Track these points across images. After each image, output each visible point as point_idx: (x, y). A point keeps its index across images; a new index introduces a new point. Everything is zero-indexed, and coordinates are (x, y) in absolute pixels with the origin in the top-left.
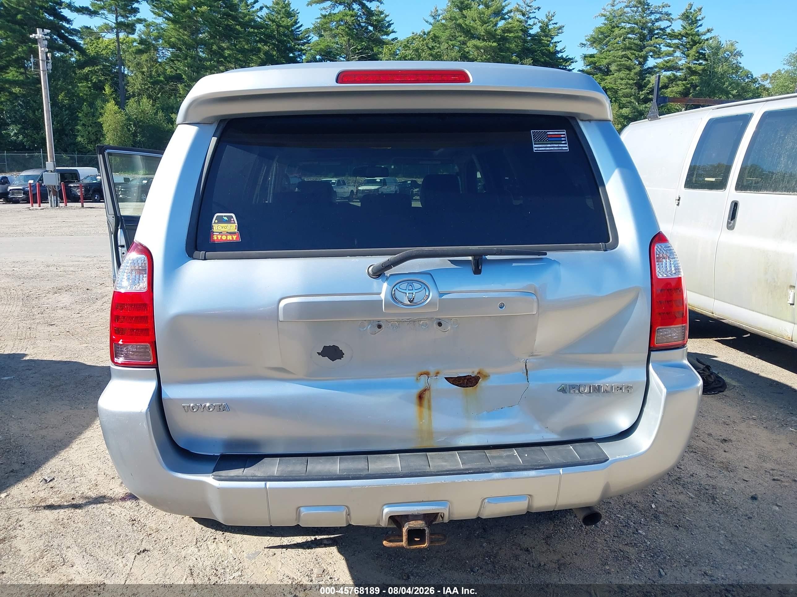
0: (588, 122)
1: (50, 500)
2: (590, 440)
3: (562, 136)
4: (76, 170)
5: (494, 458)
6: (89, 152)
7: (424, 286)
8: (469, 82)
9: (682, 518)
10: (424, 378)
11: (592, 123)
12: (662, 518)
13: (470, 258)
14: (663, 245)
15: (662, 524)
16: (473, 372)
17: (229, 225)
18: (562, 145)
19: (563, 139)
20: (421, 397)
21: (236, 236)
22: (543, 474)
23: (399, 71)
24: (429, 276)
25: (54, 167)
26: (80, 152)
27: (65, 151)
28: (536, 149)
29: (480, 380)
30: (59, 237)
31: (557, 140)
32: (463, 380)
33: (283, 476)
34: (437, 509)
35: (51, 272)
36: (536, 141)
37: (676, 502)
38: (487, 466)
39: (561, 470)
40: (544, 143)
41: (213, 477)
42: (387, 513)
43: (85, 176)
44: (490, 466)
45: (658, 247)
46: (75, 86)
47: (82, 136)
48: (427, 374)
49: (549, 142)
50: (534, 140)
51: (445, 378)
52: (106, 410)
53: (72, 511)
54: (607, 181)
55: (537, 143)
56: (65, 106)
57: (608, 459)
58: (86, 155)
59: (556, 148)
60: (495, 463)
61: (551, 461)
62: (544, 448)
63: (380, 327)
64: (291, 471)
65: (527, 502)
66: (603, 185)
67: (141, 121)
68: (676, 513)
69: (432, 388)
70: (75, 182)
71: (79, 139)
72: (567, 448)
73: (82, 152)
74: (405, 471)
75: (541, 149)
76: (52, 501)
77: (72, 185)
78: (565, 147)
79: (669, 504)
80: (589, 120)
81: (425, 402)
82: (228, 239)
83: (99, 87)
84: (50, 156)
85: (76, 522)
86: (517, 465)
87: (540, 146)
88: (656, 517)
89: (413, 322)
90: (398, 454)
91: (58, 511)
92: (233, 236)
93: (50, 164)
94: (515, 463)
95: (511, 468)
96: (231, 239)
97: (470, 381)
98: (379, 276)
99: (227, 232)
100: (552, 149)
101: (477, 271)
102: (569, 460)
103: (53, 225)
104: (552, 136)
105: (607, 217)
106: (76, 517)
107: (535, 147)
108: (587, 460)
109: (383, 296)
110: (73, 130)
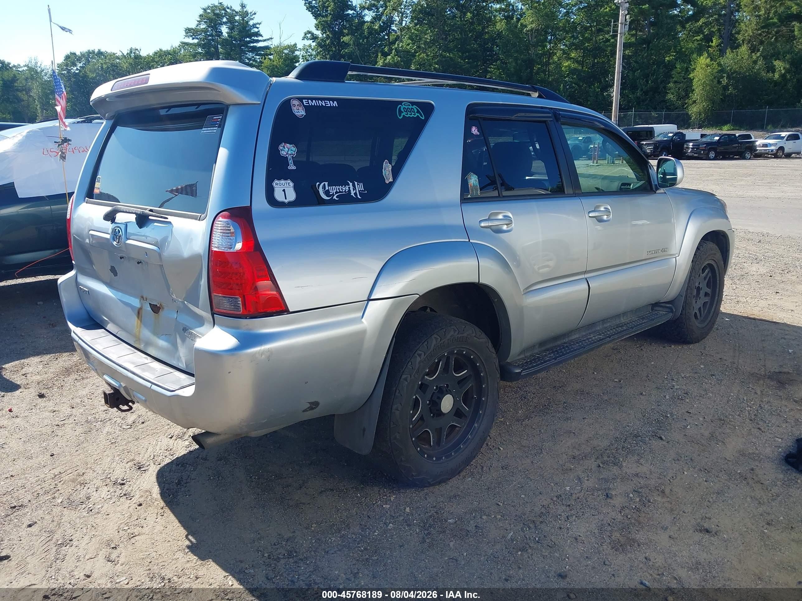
3: (219, 120)
4: (652, 128)
6: (676, 109)
8: (148, 83)
16: (158, 303)
19: (218, 123)
20: (139, 313)
26: (668, 109)
29: (160, 310)
32: (155, 308)
43: (658, 134)
47: (672, 94)
48: (143, 298)
49: (210, 126)
51: (149, 303)
55: (205, 126)
57: (175, 391)
58: (673, 111)
67: (735, 72)
69: (143, 309)
70: (648, 139)
71: (670, 96)
73: (670, 109)
75: (204, 132)
77: (644, 143)
78: (215, 130)
81: (140, 316)
83: (707, 39)
87: (205, 129)
90: (130, 347)
100: (209, 131)
104: (214, 121)
110: (665, 88)
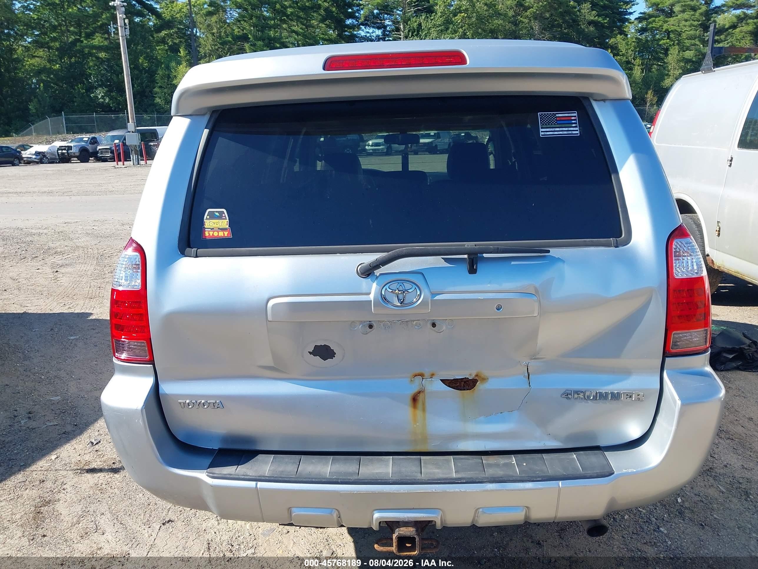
0: (602, 102)
1: (93, 463)
2: (597, 448)
3: (573, 118)
4: (155, 130)
5: (490, 466)
6: (166, 112)
7: (414, 286)
8: (466, 64)
9: (709, 516)
10: (418, 379)
11: (607, 103)
12: (688, 514)
13: (466, 256)
14: (684, 241)
15: (686, 521)
16: (471, 375)
17: (221, 221)
18: (572, 129)
19: (573, 122)
20: (415, 399)
21: (227, 233)
22: (540, 487)
23: (391, 54)
24: (420, 276)
25: (135, 127)
26: (158, 112)
27: (146, 112)
28: (543, 133)
29: (478, 383)
30: (136, 195)
31: (567, 122)
32: (460, 383)
33: (273, 477)
34: (428, 517)
35: (125, 231)
36: (543, 124)
37: (704, 496)
38: (481, 475)
39: (560, 483)
40: (552, 126)
41: (207, 474)
42: (377, 519)
44: (484, 476)
45: (676, 243)
46: (153, 49)
47: (160, 98)
48: (422, 375)
49: (558, 126)
50: (541, 123)
51: (441, 380)
52: (107, 406)
53: (111, 476)
54: (622, 167)
55: (545, 126)
56: (144, 69)
57: (613, 473)
58: (164, 114)
59: (565, 133)
60: (490, 472)
61: (550, 472)
62: (545, 456)
63: (371, 327)
64: (282, 472)
65: (523, 513)
66: (616, 172)
68: (703, 509)
69: (426, 391)
70: (154, 140)
71: (158, 100)
72: (571, 457)
73: (160, 112)
74: (396, 478)
75: (548, 133)
76: (95, 465)
77: (152, 144)
78: (575, 131)
79: (697, 498)
80: (603, 99)
81: (420, 404)
82: (220, 235)
83: (175, 49)
84: (131, 118)
85: (113, 487)
86: (513, 476)
87: (548, 130)
88: (681, 513)
89: (406, 323)
90: (391, 457)
91: (99, 474)
92: (225, 232)
93: (131, 125)
94: (511, 473)
95: (505, 479)
96: (222, 235)
97: (467, 384)
98: (368, 275)
99: (219, 229)
100: (561, 133)
101: (472, 270)
102: (570, 472)
103: (133, 184)
104: (561, 119)
105: (620, 209)
106: (114, 483)
107: (542, 132)
108: (589, 472)
109: (372, 297)
110: (151, 92)
